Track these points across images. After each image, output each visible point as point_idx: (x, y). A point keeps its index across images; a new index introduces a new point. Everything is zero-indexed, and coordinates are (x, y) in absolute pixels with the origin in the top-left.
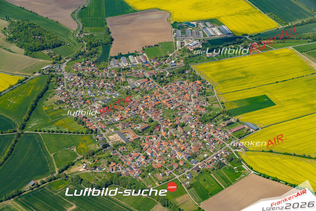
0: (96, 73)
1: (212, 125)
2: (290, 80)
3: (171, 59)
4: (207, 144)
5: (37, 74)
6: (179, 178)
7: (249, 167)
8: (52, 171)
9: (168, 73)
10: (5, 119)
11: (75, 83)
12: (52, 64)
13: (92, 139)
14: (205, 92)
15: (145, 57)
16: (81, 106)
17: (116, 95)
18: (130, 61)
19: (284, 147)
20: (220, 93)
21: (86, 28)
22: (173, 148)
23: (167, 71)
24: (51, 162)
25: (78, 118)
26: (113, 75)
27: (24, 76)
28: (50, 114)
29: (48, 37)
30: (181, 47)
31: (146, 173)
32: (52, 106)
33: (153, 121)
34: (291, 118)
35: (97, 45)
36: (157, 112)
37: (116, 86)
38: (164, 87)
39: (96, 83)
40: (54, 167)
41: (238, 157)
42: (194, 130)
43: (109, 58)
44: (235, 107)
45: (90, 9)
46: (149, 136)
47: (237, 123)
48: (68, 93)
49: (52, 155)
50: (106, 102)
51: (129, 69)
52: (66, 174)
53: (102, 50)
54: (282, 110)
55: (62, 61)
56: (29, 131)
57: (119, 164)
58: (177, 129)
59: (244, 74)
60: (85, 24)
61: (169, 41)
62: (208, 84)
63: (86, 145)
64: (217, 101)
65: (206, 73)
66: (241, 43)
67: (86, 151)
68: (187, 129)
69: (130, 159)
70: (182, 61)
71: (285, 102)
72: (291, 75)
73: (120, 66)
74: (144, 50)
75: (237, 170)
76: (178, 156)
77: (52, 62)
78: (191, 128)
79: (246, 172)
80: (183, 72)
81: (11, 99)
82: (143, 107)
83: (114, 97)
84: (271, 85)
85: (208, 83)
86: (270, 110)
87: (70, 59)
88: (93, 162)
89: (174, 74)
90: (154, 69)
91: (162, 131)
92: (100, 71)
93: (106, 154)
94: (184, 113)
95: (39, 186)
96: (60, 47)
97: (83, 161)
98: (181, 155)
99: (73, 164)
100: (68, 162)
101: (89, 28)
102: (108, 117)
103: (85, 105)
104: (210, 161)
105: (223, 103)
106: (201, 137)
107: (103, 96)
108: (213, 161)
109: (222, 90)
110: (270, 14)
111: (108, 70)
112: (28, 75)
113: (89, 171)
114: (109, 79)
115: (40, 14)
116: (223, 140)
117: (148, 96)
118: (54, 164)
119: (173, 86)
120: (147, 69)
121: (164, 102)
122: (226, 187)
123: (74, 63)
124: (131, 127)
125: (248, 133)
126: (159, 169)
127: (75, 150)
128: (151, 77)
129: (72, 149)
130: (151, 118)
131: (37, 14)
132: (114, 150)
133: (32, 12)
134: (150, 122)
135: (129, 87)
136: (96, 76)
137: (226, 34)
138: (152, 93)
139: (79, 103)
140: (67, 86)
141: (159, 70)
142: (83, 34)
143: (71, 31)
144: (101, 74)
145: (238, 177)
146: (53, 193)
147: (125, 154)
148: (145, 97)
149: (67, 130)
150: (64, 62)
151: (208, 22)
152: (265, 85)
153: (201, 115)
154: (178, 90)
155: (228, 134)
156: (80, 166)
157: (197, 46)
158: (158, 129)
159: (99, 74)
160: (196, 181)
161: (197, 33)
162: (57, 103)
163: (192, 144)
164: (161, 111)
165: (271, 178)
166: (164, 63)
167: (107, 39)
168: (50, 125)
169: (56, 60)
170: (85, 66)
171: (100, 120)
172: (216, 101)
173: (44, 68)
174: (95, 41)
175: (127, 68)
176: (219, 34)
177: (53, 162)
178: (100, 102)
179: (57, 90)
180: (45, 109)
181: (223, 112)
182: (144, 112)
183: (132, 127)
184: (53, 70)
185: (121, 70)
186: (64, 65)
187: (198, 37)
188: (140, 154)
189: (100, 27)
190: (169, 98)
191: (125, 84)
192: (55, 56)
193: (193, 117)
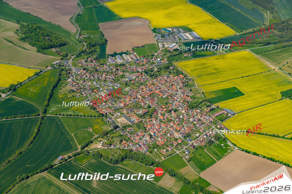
0: (98, 68)
1: (199, 111)
2: (252, 75)
4: (197, 125)
5: (49, 68)
6: (180, 153)
7: (233, 144)
8: (75, 148)
9: (156, 69)
10: (28, 105)
11: (82, 76)
12: (60, 59)
13: (104, 121)
14: (188, 84)
16: (90, 94)
17: (117, 86)
18: (124, 58)
20: (200, 85)
21: (84, 31)
22: (171, 129)
24: (72, 140)
26: (112, 70)
27: (39, 70)
28: (65, 101)
29: (54, 38)
30: (163, 48)
31: (152, 149)
32: (66, 94)
33: (150, 107)
34: (259, 105)
35: (95, 45)
36: (153, 99)
37: (116, 78)
38: (155, 80)
39: (100, 76)
40: (77, 145)
41: (223, 137)
42: (185, 114)
43: (106, 56)
44: (213, 96)
45: (84, 16)
46: (149, 119)
47: (218, 109)
48: (77, 84)
49: (73, 135)
51: (124, 65)
52: (88, 150)
53: (99, 49)
54: (250, 99)
55: (68, 57)
56: (51, 115)
57: (130, 142)
58: (171, 114)
59: (216, 70)
60: (83, 29)
61: (153, 43)
63: (100, 126)
65: (186, 69)
67: (101, 132)
68: (179, 113)
69: (137, 138)
70: (166, 59)
71: (251, 92)
72: (252, 71)
73: (117, 63)
74: (134, 50)
75: (224, 147)
76: (176, 136)
77: (61, 58)
78: (182, 113)
79: (231, 148)
80: (168, 68)
81: (31, 88)
82: (141, 95)
83: (116, 88)
84: (238, 79)
85: (189, 77)
86: (241, 99)
87: (75, 56)
88: (108, 140)
89: (161, 69)
90: (145, 65)
91: (160, 115)
92: (101, 66)
93: (117, 134)
94: (174, 100)
95: (66, 160)
96: (65, 46)
97: (99, 139)
98: (178, 134)
99: (92, 142)
100: (87, 141)
101: (86, 31)
102: (114, 103)
103: (93, 94)
104: (202, 139)
105: (204, 93)
106: (191, 120)
107: (107, 87)
108: (204, 139)
109: (201, 83)
110: (227, 23)
111: (107, 65)
112: (42, 68)
113: (106, 148)
114: (110, 73)
115: (44, 19)
116: (209, 122)
117: (143, 87)
118: (76, 142)
119: (162, 79)
120: (138, 65)
121: (157, 91)
122: (218, 160)
123: (78, 59)
124: (134, 112)
125: (227, 117)
126: (162, 146)
127: (91, 130)
128: (143, 72)
129: (89, 130)
130: (149, 105)
131: (41, 19)
132: (123, 130)
133: (37, 17)
134: (148, 108)
135: (127, 79)
136: (98, 70)
137: (197, 39)
138: (146, 84)
139: (88, 92)
140: (76, 78)
141: (148, 67)
142: (82, 36)
143: (72, 33)
144: (102, 69)
145: (226, 152)
146: (79, 166)
147: (133, 134)
148: (141, 87)
149: (82, 114)
150: (70, 59)
151: (180, 28)
152: (234, 79)
153: (188, 103)
155: (212, 118)
156: (97, 143)
157: (175, 48)
158: (156, 114)
159: (100, 68)
160: (193, 155)
161: (173, 37)
162: (70, 91)
163: (185, 126)
164: (156, 99)
165: (252, 153)
166: (152, 60)
167: (103, 41)
168: (66, 110)
169: (63, 56)
170: (88, 62)
171: (107, 106)
172: (197, 91)
173: (55, 63)
174: (94, 42)
175: (123, 64)
176: (191, 38)
177: (74, 140)
178: (105, 91)
179: (68, 81)
180: (61, 96)
181: (205, 100)
182: (142, 100)
184: (62, 64)
185: (118, 65)
186: (71, 61)
187: (175, 40)
188: (145, 134)
189: (95, 31)
190: (160, 88)
191: (123, 77)
192: (62, 54)
193: (182, 104)
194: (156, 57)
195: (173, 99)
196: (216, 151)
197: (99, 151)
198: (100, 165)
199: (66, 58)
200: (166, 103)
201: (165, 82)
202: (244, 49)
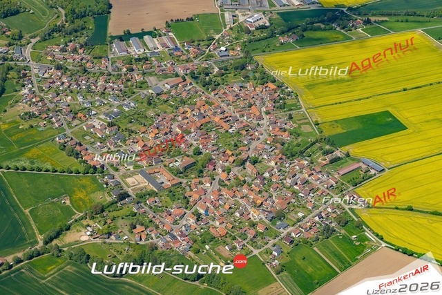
0: (88, 64)
1: (306, 162)
2: (425, 86)
3: (219, 43)
4: (300, 194)
6: (260, 253)
7: (377, 235)
8: (31, 241)
9: (216, 70)
11: (53, 82)
12: (6, 45)
13: (96, 183)
14: (285, 104)
15: (171, 39)
16: (69, 123)
17: (130, 105)
18: (146, 45)
19: (432, 202)
20: (311, 106)
22: (243, 202)
23: (213, 65)
24: (26, 223)
25: (66, 145)
26: (119, 69)
28: (14, 137)
30: (234, 24)
31: (201, 244)
32: (15, 122)
33: (200, 153)
34: (437, 151)
35: (83, 14)
36: (206, 136)
37: (127, 89)
38: (213, 94)
39: (91, 83)
40: (35, 234)
41: (356, 220)
42: (275, 170)
43: (108, 39)
44: (339, 130)
46: (197, 180)
47: (347, 159)
48: (42, 100)
49: (27, 211)
50: (113, 118)
51: (146, 59)
52: (59, 245)
53: (94, 25)
54: (420, 139)
55: (23, 41)
57: (151, 228)
58: (245, 169)
61: (211, 12)
62: (289, 89)
63: (88, 194)
64: (307, 121)
66: (336, 20)
67: (89, 206)
68: (261, 167)
69: (168, 220)
71: (422, 124)
72: (426, 77)
73: (131, 54)
74: (169, 27)
75: (357, 241)
76: (253, 216)
77: (7, 42)
78: (269, 167)
79: (373, 244)
80: (243, 68)
82: (180, 127)
83: (127, 109)
84: (395, 94)
85: (287, 88)
86: (399, 138)
87: (38, 38)
88: (104, 225)
89: (228, 70)
90: (192, 61)
91: (220, 170)
92: (95, 61)
93: (125, 211)
94: (252, 139)
95: (11, 267)
96: (17, 16)
97: (84, 222)
98: (258, 213)
99: (68, 229)
100: (58, 225)
102: (121, 144)
103: (76, 122)
104: (309, 224)
105: (319, 124)
106: (288, 182)
107: (107, 107)
108: (314, 224)
109: (314, 101)
111: (109, 60)
113: (98, 241)
114: (114, 76)
116: (327, 188)
117: (186, 108)
118: (34, 227)
119: (227, 92)
120: (178, 60)
121: (217, 119)
122: (343, 270)
123: (46, 45)
124: (164, 163)
125: (367, 177)
126: (223, 238)
127: (68, 202)
128: (187, 75)
129: (63, 201)
130: (197, 148)
132: (138, 203)
134: (195, 154)
135: (151, 91)
136: (89, 70)
137: (309, 4)
138: (192, 102)
139: (64, 118)
140: (39, 87)
141: (199, 64)
144: (98, 68)
145: (360, 254)
146: (39, 279)
147: (159, 211)
148: (182, 110)
149: (50, 167)
150: (28, 44)
152: (386, 93)
153: (283, 144)
154: (237, 99)
155: (334, 178)
156: (81, 231)
157: (261, 23)
158: (211, 167)
159: (93, 67)
160: (289, 259)
162: (25, 116)
163: (275, 194)
164: (212, 136)
165: (416, 255)
166: (208, 50)
167: (101, 5)
168: (15, 157)
169: (12, 38)
170: (66, 51)
171: (105, 150)
172: (305, 119)
174: (81, 8)
175: (144, 58)
176: (296, 2)
177: (30, 224)
178: (102, 117)
179: (21, 93)
180: (4, 127)
181: (321, 139)
184: (10, 56)
185: (133, 60)
186: (29, 50)
187: (261, 6)
188: (186, 211)
190: (223, 112)
191: (142, 85)
192: (10, 32)
193: (269, 147)
194: (216, 44)
195: (251, 135)
196: (340, 251)
197: (83, 247)
198: (83, 277)
199: (19, 43)
201: (235, 98)
202: (412, 29)
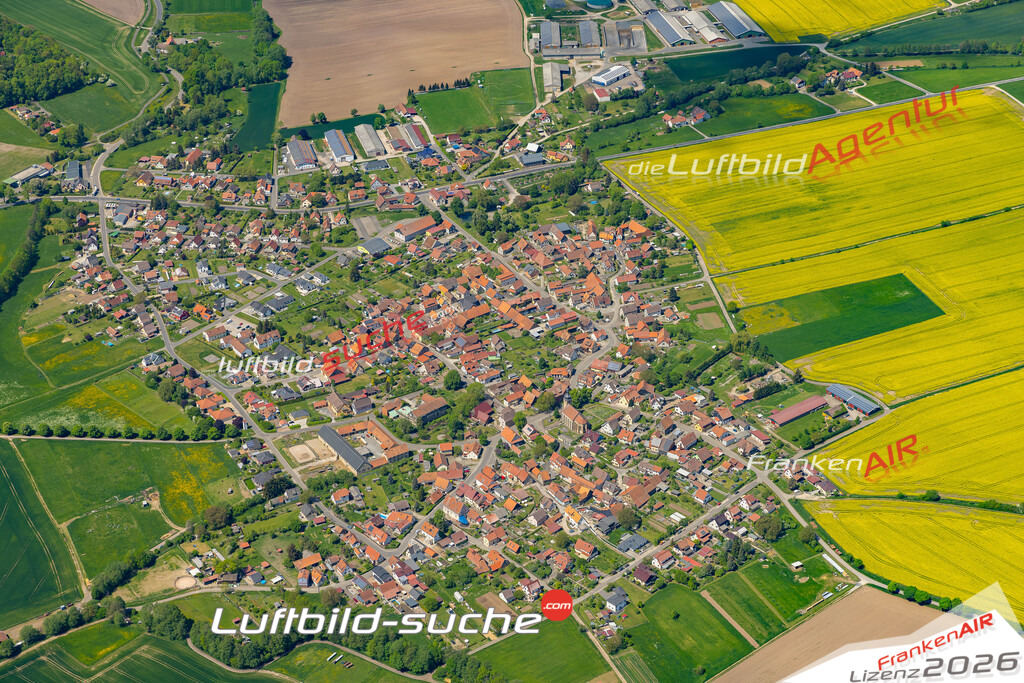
0: (225, 195)
1: (699, 398)
2: (995, 213)
3: (524, 136)
4: (681, 471)
6: (577, 608)
7: (851, 560)
8: (67, 591)
9: (514, 195)
11: (145, 238)
13: (222, 459)
14: (664, 266)
16: (173, 328)
17: (312, 282)
18: (359, 147)
19: (985, 481)
20: (725, 270)
21: (180, 16)
22: (547, 492)
23: (508, 184)
24: (59, 554)
25: (161, 376)
26: (295, 203)
28: (48, 363)
29: (27, 53)
30: (562, 89)
31: (443, 590)
32: (54, 329)
33: (461, 385)
34: (1008, 363)
35: (224, 82)
36: (478, 347)
37: (309, 246)
38: (500, 250)
39: (230, 236)
40: (76, 576)
41: (804, 524)
42: (628, 417)
43: (276, 135)
44: (785, 323)
46: (449, 446)
47: (796, 387)
48: (117, 278)
49: (63, 527)
50: (273, 313)
51: (356, 177)
52: (126, 599)
53: (247, 105)
54: (970, 334)
55: (88, 149)
57: (334, 557)
58: (559, 417)
59: (813, 191)
60: (177, 4)
61: (515, 65)
62: (676, 234)
63: (201, 484)
64: (712, 303)
65: (664, 190)
66: (798, 72)
67: (200, 510)
68: (597, 413)
69: (376, 538)
70: (569, 146)
71: (979, 301)
72: (997, 194)
73: (324, 168)
74: (415, 102)
75: (802, 574)
76: (569, 524)
77: (48, 153)
78: (615, 412)
79: (840, 579)
80: (574, 187)
83: (304, 292)
84: (920, 236)
85: (673, 230)
86: (922, 336)
87: (121, 142)
88: (232, 552)
89: (539, 195)
90: (460, 178)
91: (503, 422)
92: (243, 186)
93: (281, 520)
94: (582, 350)
95: (18, 650)
96: (78, 93)
97: (188, 548)
98: (579, 515)
99: (151, 562)
100: (129, 553)
101: (192, 16)
103: (189, 324)
104: (695, 538)
105: (737, 310)
106: (655, 444)
107: (260, 289)
108: (707, 538)
109: (730, 259)
111: (273, 183)
113: (215, 588)
114: (281, 218)
116: (744, 455)
117: (438, 285)
118: (76, 562)
119: (535, 245)
120: (429, 177)
121: (504, 307)
122: (763, 640)
123: (136, 155)
124: (376, 410)
125: (840, 427)
126: (495, 575)
127: (155, 504)
128: (445, 209)
129: (145, 503)
130: (454, 374)
132: (311, 503)
134: (449, 388)
135: (361, 249)
136: (228, 208)
137: (739, 37)
138: (453, 271)
139: (163, 316)
140: (112, 248)
141: (476, 183)
142: (169, 40)
143: (121, 29)
144: (247, 202)
145: (807, 603)
146: (76, 677)
147: (356, 517)
148: (426, 289)
149: (121, 427)
150: (97, 154)
152: (900, 235)
153: (651, 359)
154: (556, 260)
155: (761, 433)
156: (178, 568)
157: (624, 85)
158: (483, 416)
160: (641, 618)
161: (622, 34)
162: (77, 316)
163: (622, 473)
164: (493, 345)
165: (937, 604)
166: (497, 152)
167: (264, 61)
168: (48, 408)
169: (63, 144)
170: (180, 167)
171: (249, 384)
172: (707, 300)
173: (19, 177)
174: (219, 69)
175: (351, 176)
176: (711, 35)
177: (67, 554)
178: (248, 311)
179: (74, 264)
180: (28, 340)
181: (740, 344)
182: (425, 350)
183: (380, 410)
184: (54, 184)
185: (327, 181)
186: (98, 167)
187: (629, 47)
188: (418, 516)
189: (235, 14)
190: (522, 291)
191: (342, 237)
192: (58, 131)
193: (619, 365)
194: (519, 137)
196: (761, 597)
197: (176, 603)
198: (175, 670)
199: (77, 153)
200: (544, 365)
201: (552, 258)
202: (976, 82)
